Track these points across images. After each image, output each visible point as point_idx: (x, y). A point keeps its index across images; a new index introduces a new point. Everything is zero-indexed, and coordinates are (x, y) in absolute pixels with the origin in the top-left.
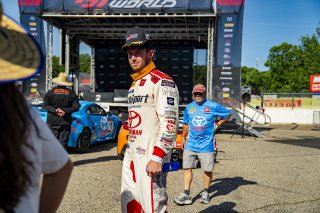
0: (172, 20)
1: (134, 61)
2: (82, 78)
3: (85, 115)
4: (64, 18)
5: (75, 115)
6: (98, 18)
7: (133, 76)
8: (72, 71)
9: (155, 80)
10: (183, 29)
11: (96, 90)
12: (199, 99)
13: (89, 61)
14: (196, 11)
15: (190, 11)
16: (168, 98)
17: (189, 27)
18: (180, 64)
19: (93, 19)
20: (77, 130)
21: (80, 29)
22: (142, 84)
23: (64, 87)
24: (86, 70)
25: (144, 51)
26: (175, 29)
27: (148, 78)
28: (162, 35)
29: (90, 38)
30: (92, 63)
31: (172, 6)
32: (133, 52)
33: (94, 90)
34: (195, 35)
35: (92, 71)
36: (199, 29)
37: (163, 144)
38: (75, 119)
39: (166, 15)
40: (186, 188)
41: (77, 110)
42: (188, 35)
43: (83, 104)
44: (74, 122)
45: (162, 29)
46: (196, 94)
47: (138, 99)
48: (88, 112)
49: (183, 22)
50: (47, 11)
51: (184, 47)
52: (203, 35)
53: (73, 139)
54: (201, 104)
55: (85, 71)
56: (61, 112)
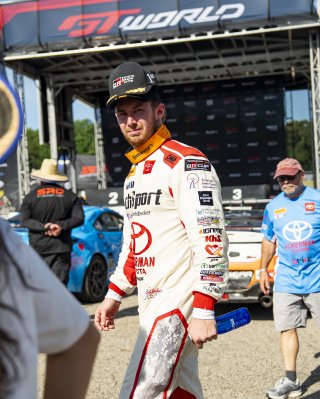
0: (239, 41)
1: (134, 126)
2: (82, 165)
3: (93, 232)
4: (42, 59)
5: (76, 233)
6: (103, 54)
7: (130, 155)
8: (62, 154)
9: (171, 160)
10: (260, 57)
11: (109, 185)
12: (288, 188)
13: (91, 131)
14: (283, 20)
15: (271, 21)
16: (201, 194)
17: (271, 51)
18: (260, 122)
19: (94, 56)
20: (82, 260)
21: (71, 76)
22: (147, 171)
23: (53, 184)
24: (88, 149)
25: (148, 106)
26: (245, 58)
27: (158, 156)
28: (222, 71)
29: (90, 90)
30: (98, 135)
31: (236, 15)
32: (129, 109)
33: (104, 185)
34: (283, 65)
35: (99, 150)
36: (291, 53)
37: (206, 283)
38: (76, 240)
39: (227, 34)
40: (289, 367)
41: (80, 223)
42: (271, 68)
43: (89, 212)
44: (76, 246)
45: (222, 61)
46: (283, 178)
47: (143, 199)
48: (99, 226)
49: (261, 43)
50: (11, 50)
51: (265, 89)
52: (299, 64)
53: (75, 278)
54: (294, 197)
55: (85, 151)
56: (53, 228)
